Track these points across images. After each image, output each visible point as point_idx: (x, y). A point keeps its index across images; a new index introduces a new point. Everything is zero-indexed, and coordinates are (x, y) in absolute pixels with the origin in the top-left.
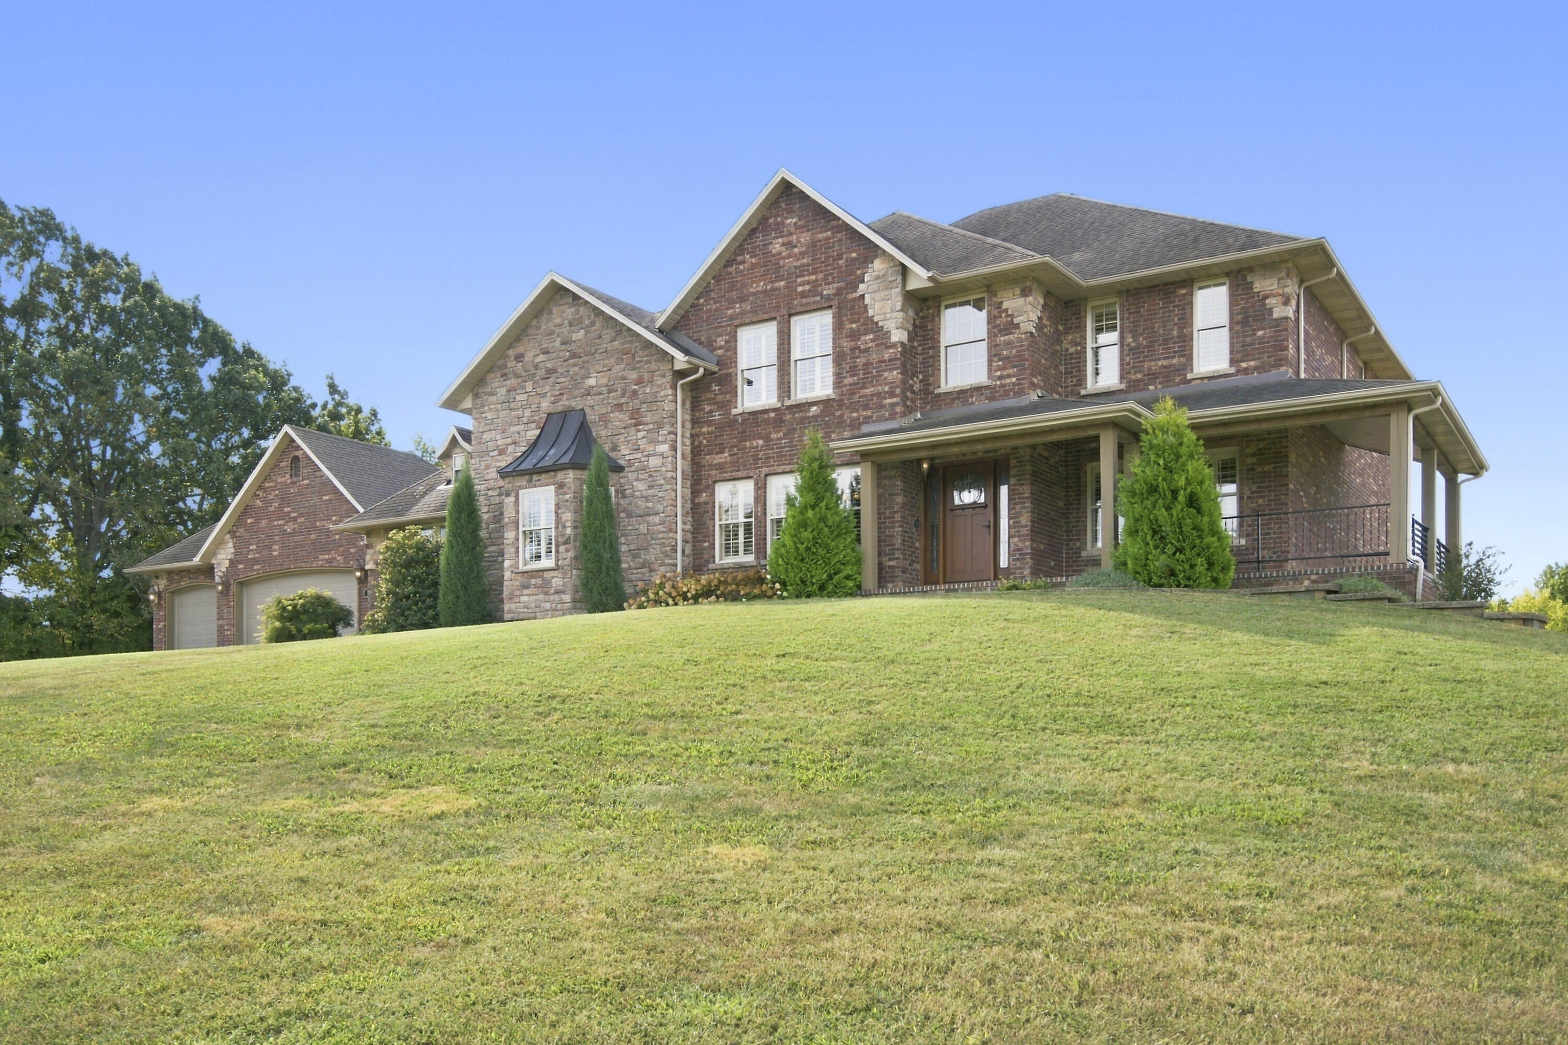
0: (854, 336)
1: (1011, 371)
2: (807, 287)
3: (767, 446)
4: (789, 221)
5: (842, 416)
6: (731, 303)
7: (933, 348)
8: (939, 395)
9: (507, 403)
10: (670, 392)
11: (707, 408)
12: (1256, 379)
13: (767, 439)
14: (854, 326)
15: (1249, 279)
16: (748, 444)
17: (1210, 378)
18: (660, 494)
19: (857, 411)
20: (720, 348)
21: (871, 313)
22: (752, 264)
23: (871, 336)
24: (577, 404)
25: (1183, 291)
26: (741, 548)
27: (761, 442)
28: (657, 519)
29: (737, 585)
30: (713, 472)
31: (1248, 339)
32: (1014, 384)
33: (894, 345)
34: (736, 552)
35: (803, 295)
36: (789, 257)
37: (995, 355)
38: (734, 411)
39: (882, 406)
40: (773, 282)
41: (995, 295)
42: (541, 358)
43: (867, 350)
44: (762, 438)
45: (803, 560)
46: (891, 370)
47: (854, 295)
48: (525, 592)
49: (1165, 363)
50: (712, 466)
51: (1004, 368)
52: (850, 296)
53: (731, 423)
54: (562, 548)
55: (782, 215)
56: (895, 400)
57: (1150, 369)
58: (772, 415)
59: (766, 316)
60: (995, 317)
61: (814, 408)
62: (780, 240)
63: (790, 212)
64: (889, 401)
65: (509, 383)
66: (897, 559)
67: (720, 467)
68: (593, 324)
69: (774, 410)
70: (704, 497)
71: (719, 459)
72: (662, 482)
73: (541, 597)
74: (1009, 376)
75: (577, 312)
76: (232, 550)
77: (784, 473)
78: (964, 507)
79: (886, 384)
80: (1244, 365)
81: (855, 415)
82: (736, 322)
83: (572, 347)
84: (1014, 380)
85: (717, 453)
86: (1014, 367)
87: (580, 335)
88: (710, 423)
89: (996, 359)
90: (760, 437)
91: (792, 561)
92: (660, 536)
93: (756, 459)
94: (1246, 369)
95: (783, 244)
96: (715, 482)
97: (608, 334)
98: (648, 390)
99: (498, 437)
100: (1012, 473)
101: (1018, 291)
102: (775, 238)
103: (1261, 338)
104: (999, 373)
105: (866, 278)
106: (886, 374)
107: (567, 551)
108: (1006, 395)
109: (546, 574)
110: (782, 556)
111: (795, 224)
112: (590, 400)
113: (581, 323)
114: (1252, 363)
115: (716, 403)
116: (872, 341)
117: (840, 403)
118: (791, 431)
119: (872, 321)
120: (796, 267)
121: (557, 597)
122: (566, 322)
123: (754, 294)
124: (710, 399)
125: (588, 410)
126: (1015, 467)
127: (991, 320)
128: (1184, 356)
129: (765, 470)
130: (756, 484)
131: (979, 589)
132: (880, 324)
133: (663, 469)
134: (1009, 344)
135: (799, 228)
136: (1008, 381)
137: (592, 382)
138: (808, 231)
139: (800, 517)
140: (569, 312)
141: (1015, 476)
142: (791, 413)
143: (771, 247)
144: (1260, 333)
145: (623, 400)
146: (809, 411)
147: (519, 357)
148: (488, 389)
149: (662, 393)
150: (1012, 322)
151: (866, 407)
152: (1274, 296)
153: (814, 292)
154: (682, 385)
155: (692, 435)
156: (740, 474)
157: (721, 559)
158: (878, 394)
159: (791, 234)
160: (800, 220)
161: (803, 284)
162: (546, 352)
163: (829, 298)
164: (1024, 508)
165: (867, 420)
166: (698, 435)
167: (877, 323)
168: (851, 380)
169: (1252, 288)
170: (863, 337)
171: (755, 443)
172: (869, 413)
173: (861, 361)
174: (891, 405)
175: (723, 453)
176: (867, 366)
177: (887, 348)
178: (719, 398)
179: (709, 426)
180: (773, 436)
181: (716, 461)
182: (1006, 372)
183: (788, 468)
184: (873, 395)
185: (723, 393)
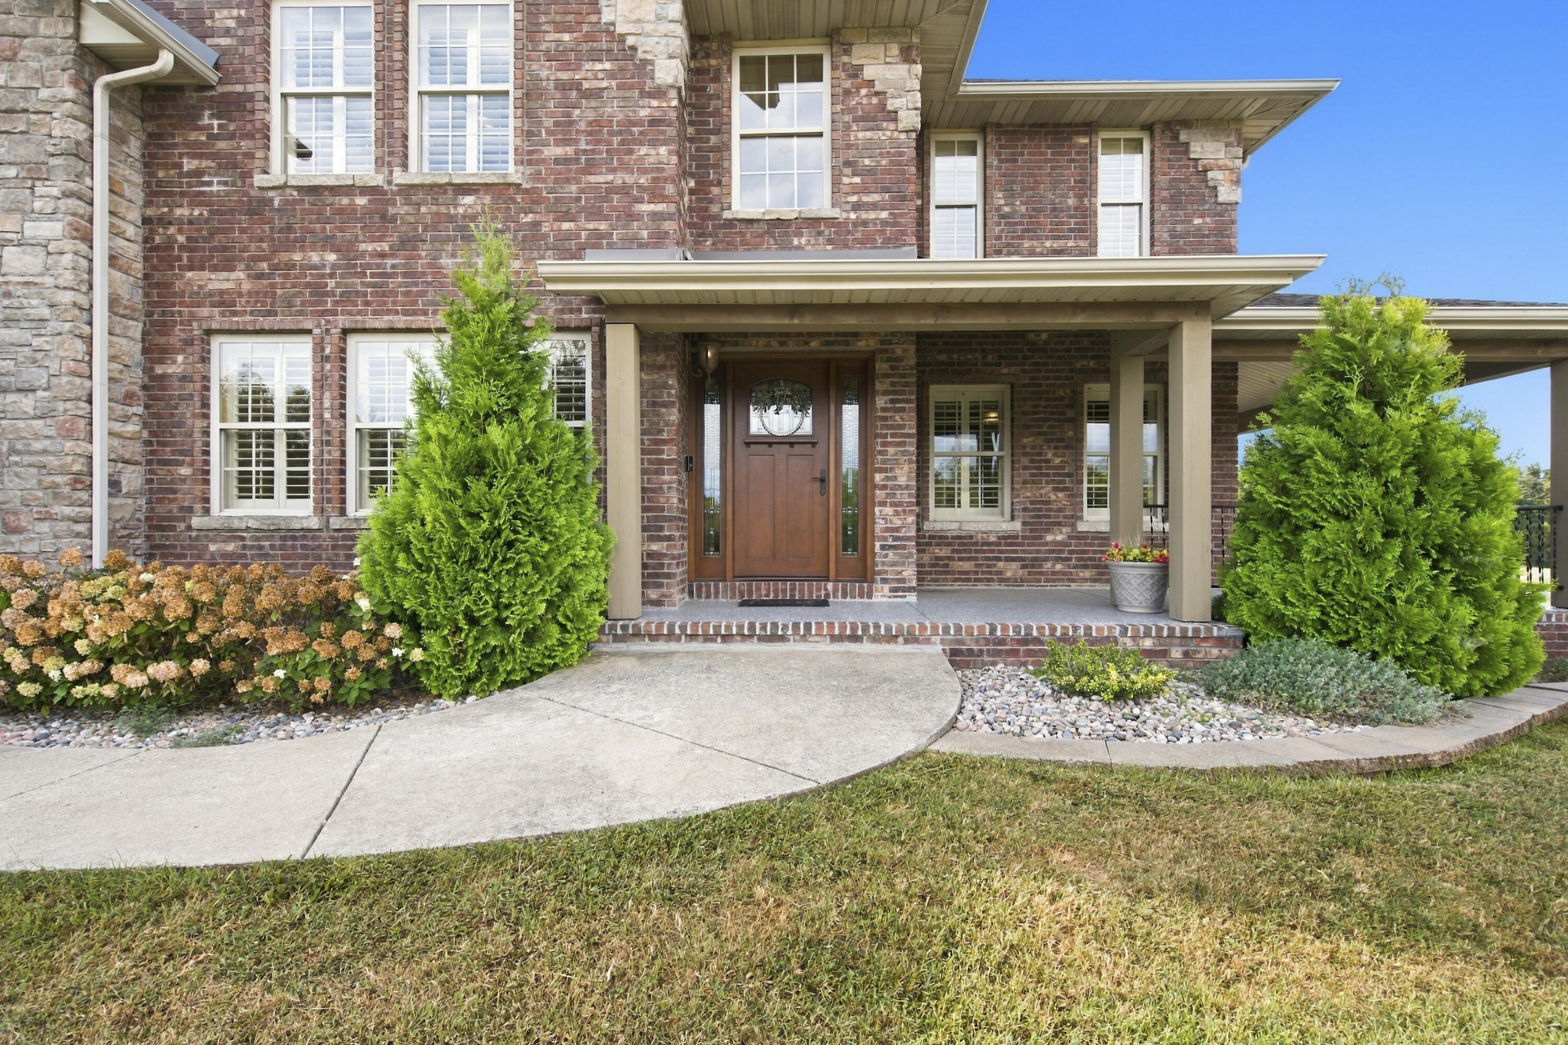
0: (567, 58)
1: (876, 197)
3: (348, 268)
5: (536, 225)
7: (717, 132)
8: (731, 223)
10: (70, 92)
11: (189, 164)
13: (347, 251)
14: (566, 37)
15: (1183, 137)
16: (297, 257)
18: (36, 342)
19: (575, 218)
20: (227, 32)
21: (607, 16)
23: (607, 65)
25: (1084, 140)
26: (280, 485)
27: (332, 257)
28: (27, 403)
29: (260, 623)
30: (205, 311)
31: (1179, 227)
32: (884, 223)
33: (659, 93)
34: (268, 492)
37: (847, 164)
38: (259, 180)
39: (632, 217)
41: (847, 52)
43: (596, 94)
44: (333, 248)
45: (473, 561)
46: (654, 143)
50: (201, 298)
51: (866, 190)
56: (661, 207)
58: (361, 201)
60: (847, 93)
61: (469, 200)
64: (646, 208)
66: (669, 538)
67: (224, 301)
69: (366, 190)
70: (177, 365)
71: (218, 281)
72: (46, 312)
74: (874, 206)
77: (392, 330)
78: (770, 441)
79: (643, 171)
81: (568, 226)
84: (884, 215)
85: (214, 269)
86: (886, 190)
88: (198, 199)
89: (848, 171)
90: (328, 244)
91: (442, 562)
92: (37, 446)
93: (320, 292)
96: (209, 332)
100: (878, 386)
101: (895, 50)
104: (854, 199)
106: (641, 150)
110: (406, 547)
115: (214, 156)
116: (611, 75)
117: (532, 196)
118: (408, 243)
119: (611, 34)
124: (197, 144)
126: (886, 376)
127: (840, 96)
128: (1086, 238)
129: (343, 321)
130: (319, 347)
132: (630, 41)
133: (48, 281)
134: (869, 146)
136: (872, 215)
139: (463, 443)
141: (886, 393)
142: (408, 203)
144: (1197, 221)
146: (457, 201)
149: (44, 93)
150: (882, 106)
151: (596, 214)
152: (1220, 168)
154: (108, 86)
155: (146, 221)
157: (226, 505)
158: (624, 189)
164: (904, 453)
165: (597, 241)
166: (164, 221)
167: (622, 38)
168: (559, 151)
169: (1187, 151)
170: (588, 65)
171: (315, 258)
172: (603, 226)
173: (582, 115)
174: (654, 215)
175: (232, 269)
176: (596, 127)
177: (644, 94)
178: (222, 145)
179: (192, 205)
180: (362, 247)
181: (214, 286)
182: (865, 199)
183: (401, 321)
184: (612, 189)
185: (232, 136)
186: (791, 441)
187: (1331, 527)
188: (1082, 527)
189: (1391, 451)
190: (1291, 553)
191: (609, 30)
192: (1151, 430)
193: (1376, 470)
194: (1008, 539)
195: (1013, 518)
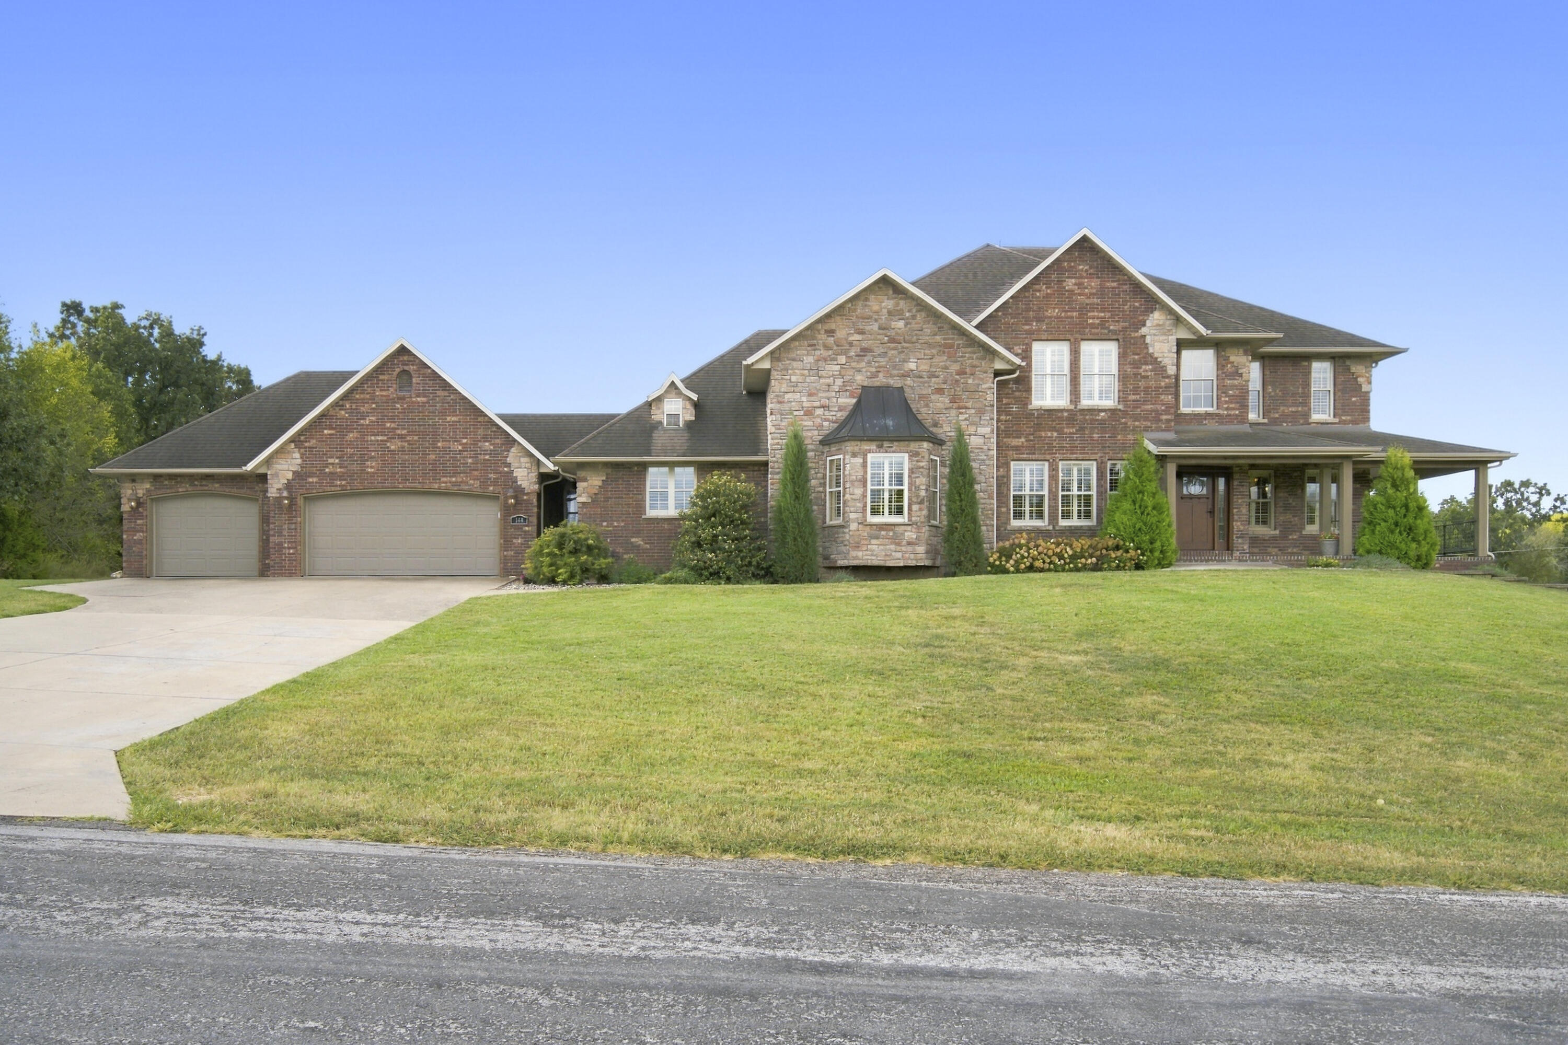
0: (1136, 365)
1: (1234, 406)
2: (1097, 321)
3: (1060, 438)
4: (1081, 267)
5: (1126, 423)
6: (1028, 321)
8: (1182, 416)
9: (815, 370)
10: (992, 385)
11: (1005, 401)
12: (1350, 428)
13: (1060, 431)
14: (1136, 357)
15: (1347, 364)
16: (1043, 434)
17: (1322, 424)
18: (982, 468)
19: (1139, 421)
21: (1151, 351)
22: (1047, 294)
23: (1150, 367)
24: (895, 382)
25: (1305, 364)
26: (1027, 514)
27: (1055, 434)
30: (1011, 452)
31: (1345, 402)
32: (1237, 415)
33: (1168, 377)
35: (1093, 326)
36: (1080, 295)
37: (1223, 393)
38: (1029, 406)
39: (1159, 421)
40: (1066, 312)
41: (1224, 351)
42: (857, 337)
43: (1147, 377)
44: (1056, 431)
46: (1167, 395)
47: (1136, 334)
48: (873, 542)
49: (1294, 409)
50: (1013, 447)
51: (1229, 403)
52: (1133, 335)
53: (1029, 415)
54: (915, 507)
55: (1075, 261)
56: (1169, 417)
57: (1283, 412)
58: (1066, 414)
59: (1061, 337)
60: (1223, 366)
61: (1103, 414)
62: (1073, 281)
63: (1083, 261)
64: (1164, 417)
65: (818, 353)
67: (1017, 449)
68: (914, 317)
69: (1067, 411)
70: (1001, 471)
71: (1015, 442)
72: (984, 458)
73: (893, 547)
74: (1233, 409)
75: (897, 305)
76: (299, 461)
77: (1074, 459)
78: (1193, 497)
79: (1163, 405)
80: (1344, 418)
81: (1137, 423)
82: (1034, 337)
83: (892, 333)
84: (1237, 412)
85: (1014, 437)
86: (1237, 402)
87: (901, 324)
88: (1008, 412)
89: (1224, 395)
90: (1053, 429)
93: (1051, 447)
94: (1345, 421)
95: (1076, 284)
96: (1011, 460)
97: (928, 329)
98: (970, 381)
99: (804, 399)
100: (1235, 477)
101: (1242, 351)
102: (1069, 278)
103: (1355, 402)
104: (1225, 406)
105: (1148, 323)
106: (1163, 397)
107: (920, 510)
108: (1231, 422)
109: (897, 529)
111: (1086, 271)
112: (909, 381)
113: (902, 314)
114: (1349, 418)
115: (1014, 398)
116: (1151, 371)
117: (1125, 413)
118: (1082, 429)
119: (1151, 357)
120: (1087, 304)
121: (910, 548)
122: (885, 311)
123: (1050, 317)
124: (1008, 394)
125: (907, 389)
126: (1238, 473)
127: (1220, 367)
128: (1305, 406)
129: (1058, 456)
130: (1049, 466)
131: (1263, 561)
132: (1159, 360)
133: (985, 447)
134: (1233, 387)
135: (1090, 276)
136: (1233, 412)
137: (912, 366)
138: (1098, 278)
140: (889, 304)
142: (1081, 415)
143: (1064, 284)
144: (1353, 398)
145: (944, 386)
146: (1098, 415)
147: (831, 332)
148: (792, 355)
149: (984, 386)
150: (1237, 372)
151: (1146, 419)
152: (1363, 377)
153: (1103, 323)
154: (996, 381)
156: (1034, 457)
157: (1012, 522)
158: (1156, 411)
159: (1082, 277)
160: (1091, 268)
161: (1093, 318)
162: (861, 332)
163: (1114, 332)
164: (1244, 501)
165: (1147, 429)
166: (1003, 421)
167: (1156, 358)
168: (1133, 397)
169: (1349, 369)
170: (1144, 367)
171: (1049, 434)
172: (1149, 424)
173: (1142, 384)
174: (1166, 420)
175: (1020, 438)
176: (1147, 388)
177: (1163, 377)
178: (1017, 394)
179: (1007, 415)
180: (1065, 430)
181: (1013, 444)
182: (1231, 406)
183: (1080, 456)
184: (1152, 411)
185: (1020, 391)
186: (1199, 497)
187: (1383, 524)
188: (1304, 533)
189: (1398, 503)
190: (1373, 532)
191: (1151, 355)
192: (1334, 486)
193: (1394, 508)
194: (1274, 538)
195: (1275, 529)
